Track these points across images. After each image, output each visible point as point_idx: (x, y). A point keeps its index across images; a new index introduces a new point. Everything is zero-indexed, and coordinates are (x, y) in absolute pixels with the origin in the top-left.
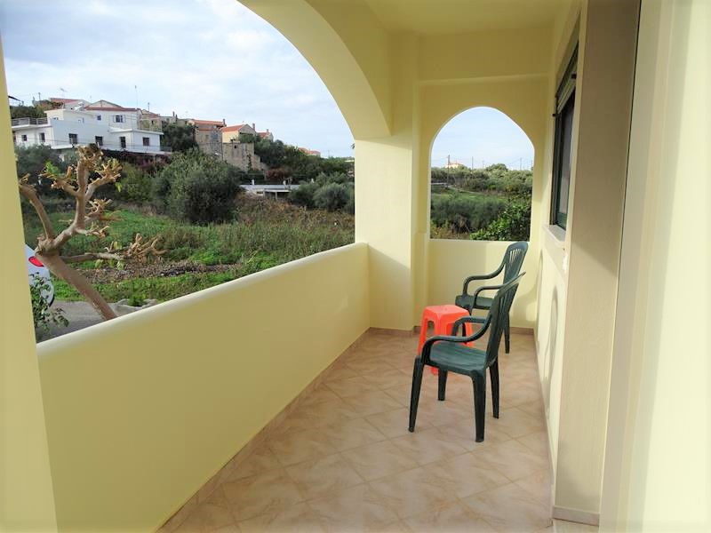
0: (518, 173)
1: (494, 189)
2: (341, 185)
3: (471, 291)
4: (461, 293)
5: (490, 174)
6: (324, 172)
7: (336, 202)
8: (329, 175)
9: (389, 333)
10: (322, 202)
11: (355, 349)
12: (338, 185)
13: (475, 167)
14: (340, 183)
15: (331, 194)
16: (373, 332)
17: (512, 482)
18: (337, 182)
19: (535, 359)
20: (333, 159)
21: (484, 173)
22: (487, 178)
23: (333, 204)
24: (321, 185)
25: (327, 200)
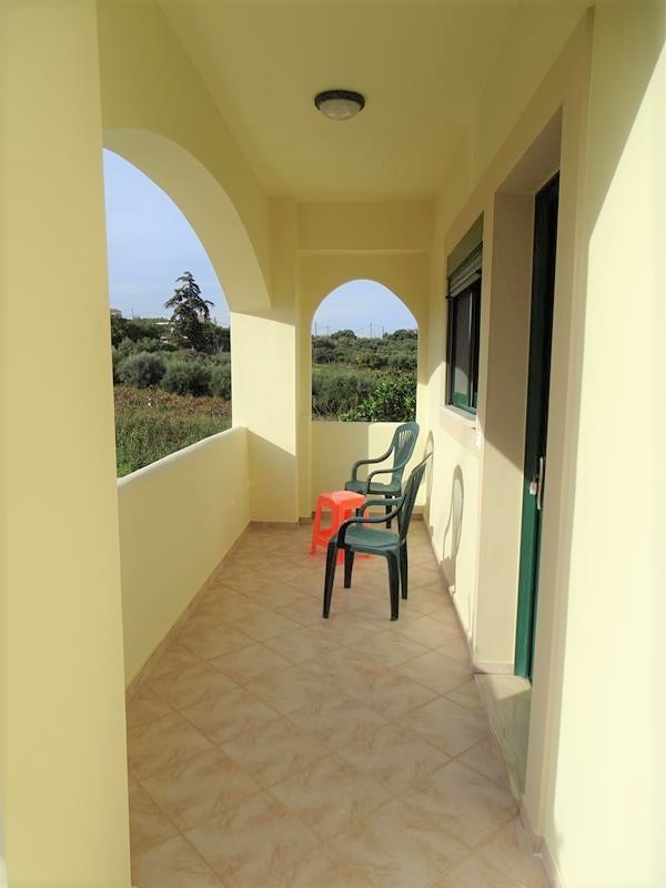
0: (369, 341)
1: (342, 360)
2: (153, 355)
3: (361, 477)
4: (350, 479)
5: (336, 342)
6: (129, 337)
7: (148, 376)
8: (135, 341)
9: (273, 527)
10: (129, 376)
11: (240, 545)
12: (150, 355)
13: (318, 334)
14: (151, 352)
15: (141, 365)
16: (254, 526)
17: (432, 650)
18: (147, 350)
19: (429, 542)
20: (139, 320)
21: (330, 341)
22: (333, 347)
23: (144, 378)
24: (127, 355)
25: (136, 374)
